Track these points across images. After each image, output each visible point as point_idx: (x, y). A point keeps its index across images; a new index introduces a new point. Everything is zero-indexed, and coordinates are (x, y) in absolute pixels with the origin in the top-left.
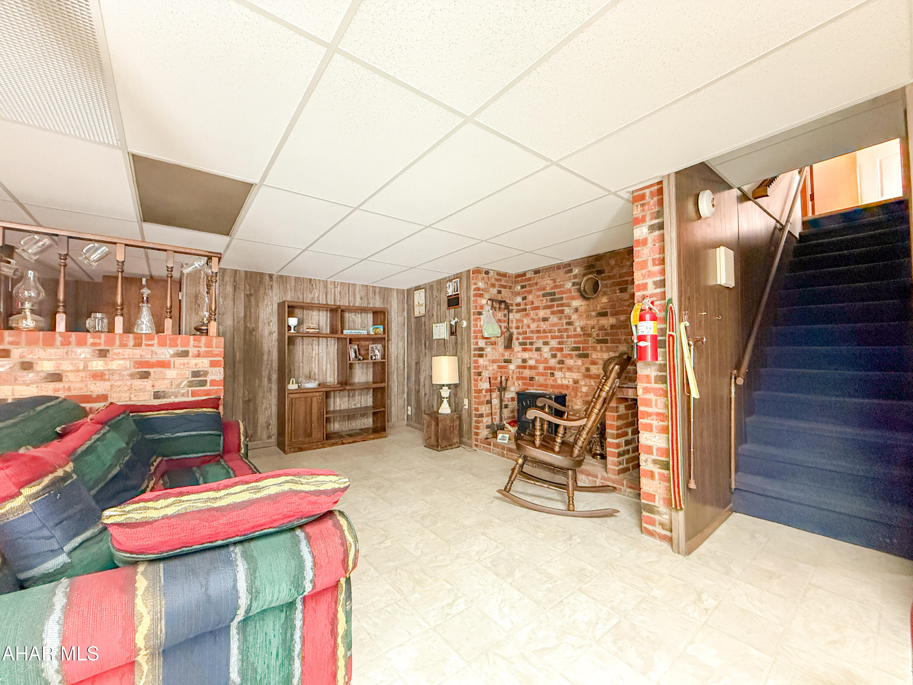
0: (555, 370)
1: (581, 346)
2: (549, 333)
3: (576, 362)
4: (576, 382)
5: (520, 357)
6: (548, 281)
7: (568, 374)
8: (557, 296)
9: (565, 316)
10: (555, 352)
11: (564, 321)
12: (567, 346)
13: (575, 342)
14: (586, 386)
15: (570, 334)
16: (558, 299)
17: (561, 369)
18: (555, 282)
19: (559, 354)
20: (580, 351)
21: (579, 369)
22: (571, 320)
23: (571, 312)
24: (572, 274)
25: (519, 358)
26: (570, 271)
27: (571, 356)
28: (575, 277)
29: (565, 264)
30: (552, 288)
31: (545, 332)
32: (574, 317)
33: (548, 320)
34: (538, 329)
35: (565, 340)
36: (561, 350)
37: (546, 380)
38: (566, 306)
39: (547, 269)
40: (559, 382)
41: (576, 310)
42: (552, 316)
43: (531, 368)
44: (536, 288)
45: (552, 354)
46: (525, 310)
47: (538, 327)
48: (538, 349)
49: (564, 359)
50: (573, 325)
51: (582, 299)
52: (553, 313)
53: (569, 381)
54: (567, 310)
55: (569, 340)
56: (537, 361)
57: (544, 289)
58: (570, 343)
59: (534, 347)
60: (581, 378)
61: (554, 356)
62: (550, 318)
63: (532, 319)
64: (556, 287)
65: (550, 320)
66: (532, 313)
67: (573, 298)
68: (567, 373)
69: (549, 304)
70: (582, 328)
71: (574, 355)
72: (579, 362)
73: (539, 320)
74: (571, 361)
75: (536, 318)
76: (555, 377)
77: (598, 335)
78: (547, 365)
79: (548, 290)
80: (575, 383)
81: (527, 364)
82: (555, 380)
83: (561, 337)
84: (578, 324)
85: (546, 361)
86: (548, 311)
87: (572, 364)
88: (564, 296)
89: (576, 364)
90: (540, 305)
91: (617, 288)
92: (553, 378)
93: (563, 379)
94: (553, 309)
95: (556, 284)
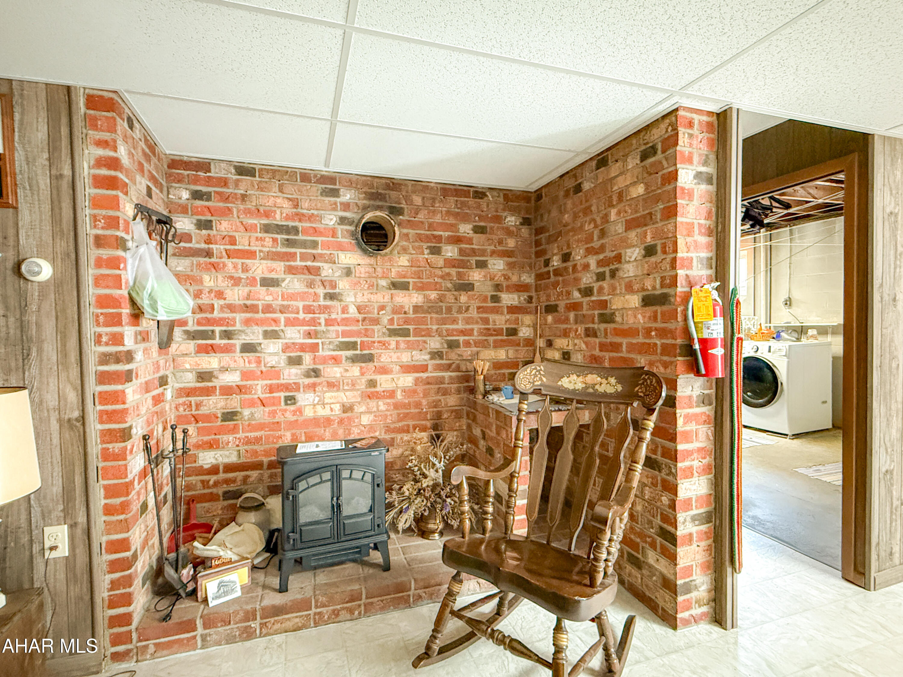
0: (298, 390)
1: (359, 340)
2: (281, 312)
3: (347, 370)
4: (347, 409)
5: (188, 366)
6: (279, 201)
7: (329, 396)
8: (300, 237)
9: (322, 282)
10: (299, 354)
11: (321, 291)
12: (328, 341)
13: (345, 334)
14: (371, 413)
15: (333, 316)
16: (304, 244)
17: (313, 387)
18: (296, 206)
19: (307, 358)
20: (357, 349)
21: (353, 385)
22: (337, 291)
23: (337, 274)
24: (338, 200)
25: (187, 370)
26: (335, 193)
27: (336, 360)
28: (346, 206)
29: (322, 176)
30: (287, 218)
31: (268, 309)
32: (343, 285)
33: (278, 285)
34: (249, 302)
35: (323, 328)
36: (314, 348)
37: (273, 413)
38: (326, 262)
39: (274, 172)
40: (309, 413)
41: (348, 272)
42: (289, 277)
43: (227, 391)
44: (242, 207)
45: (290, 358)
46: (209, 254)
47: (248, 298)
48: (248, 348)
49: (320, 367)
50: (341, 300)
51: (359, 252)
52: (291, 270)
53: (332, 410)
54: (327, 270)
55: (331, 328)
56: (246, 375)
57: (267, 215)
58: (334, 335)
59: (237, 343)
60: (359, 400)
61: (295, 361)
62: (283, 280)
63: (232, 278)
64: (301, 217)
65: (283, 285)
66: (229, 263)
67: (341, 248)
68: (327, 395)
69: (281, 249)
70: (359, 309)
71: (344, 358)
72: (355, 370)
73: (252, 282)
74: (336, 369)
75: (243, 276)
76: (298, 404)
77: (391, 321)
78: (274, 382)
79: (278, 219)
80: (344, 412)
81: (216, 383)
82: (300, 411)
83: (314, 322)
84: (353, 300)
85: (274, 372)
86: (280, 266)
87: (338, 375)
88: (319, 239)
89: (348, 374)
90: (257, 249)
91: (425, 245)
92: (292, 408)
93: (319, 408)
94: (292, 263)
95: (299, 210)
